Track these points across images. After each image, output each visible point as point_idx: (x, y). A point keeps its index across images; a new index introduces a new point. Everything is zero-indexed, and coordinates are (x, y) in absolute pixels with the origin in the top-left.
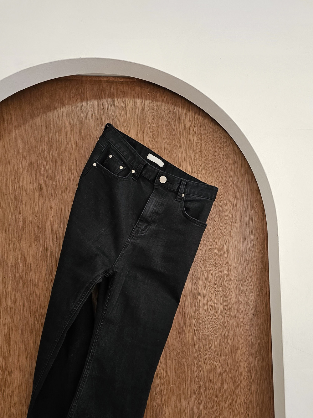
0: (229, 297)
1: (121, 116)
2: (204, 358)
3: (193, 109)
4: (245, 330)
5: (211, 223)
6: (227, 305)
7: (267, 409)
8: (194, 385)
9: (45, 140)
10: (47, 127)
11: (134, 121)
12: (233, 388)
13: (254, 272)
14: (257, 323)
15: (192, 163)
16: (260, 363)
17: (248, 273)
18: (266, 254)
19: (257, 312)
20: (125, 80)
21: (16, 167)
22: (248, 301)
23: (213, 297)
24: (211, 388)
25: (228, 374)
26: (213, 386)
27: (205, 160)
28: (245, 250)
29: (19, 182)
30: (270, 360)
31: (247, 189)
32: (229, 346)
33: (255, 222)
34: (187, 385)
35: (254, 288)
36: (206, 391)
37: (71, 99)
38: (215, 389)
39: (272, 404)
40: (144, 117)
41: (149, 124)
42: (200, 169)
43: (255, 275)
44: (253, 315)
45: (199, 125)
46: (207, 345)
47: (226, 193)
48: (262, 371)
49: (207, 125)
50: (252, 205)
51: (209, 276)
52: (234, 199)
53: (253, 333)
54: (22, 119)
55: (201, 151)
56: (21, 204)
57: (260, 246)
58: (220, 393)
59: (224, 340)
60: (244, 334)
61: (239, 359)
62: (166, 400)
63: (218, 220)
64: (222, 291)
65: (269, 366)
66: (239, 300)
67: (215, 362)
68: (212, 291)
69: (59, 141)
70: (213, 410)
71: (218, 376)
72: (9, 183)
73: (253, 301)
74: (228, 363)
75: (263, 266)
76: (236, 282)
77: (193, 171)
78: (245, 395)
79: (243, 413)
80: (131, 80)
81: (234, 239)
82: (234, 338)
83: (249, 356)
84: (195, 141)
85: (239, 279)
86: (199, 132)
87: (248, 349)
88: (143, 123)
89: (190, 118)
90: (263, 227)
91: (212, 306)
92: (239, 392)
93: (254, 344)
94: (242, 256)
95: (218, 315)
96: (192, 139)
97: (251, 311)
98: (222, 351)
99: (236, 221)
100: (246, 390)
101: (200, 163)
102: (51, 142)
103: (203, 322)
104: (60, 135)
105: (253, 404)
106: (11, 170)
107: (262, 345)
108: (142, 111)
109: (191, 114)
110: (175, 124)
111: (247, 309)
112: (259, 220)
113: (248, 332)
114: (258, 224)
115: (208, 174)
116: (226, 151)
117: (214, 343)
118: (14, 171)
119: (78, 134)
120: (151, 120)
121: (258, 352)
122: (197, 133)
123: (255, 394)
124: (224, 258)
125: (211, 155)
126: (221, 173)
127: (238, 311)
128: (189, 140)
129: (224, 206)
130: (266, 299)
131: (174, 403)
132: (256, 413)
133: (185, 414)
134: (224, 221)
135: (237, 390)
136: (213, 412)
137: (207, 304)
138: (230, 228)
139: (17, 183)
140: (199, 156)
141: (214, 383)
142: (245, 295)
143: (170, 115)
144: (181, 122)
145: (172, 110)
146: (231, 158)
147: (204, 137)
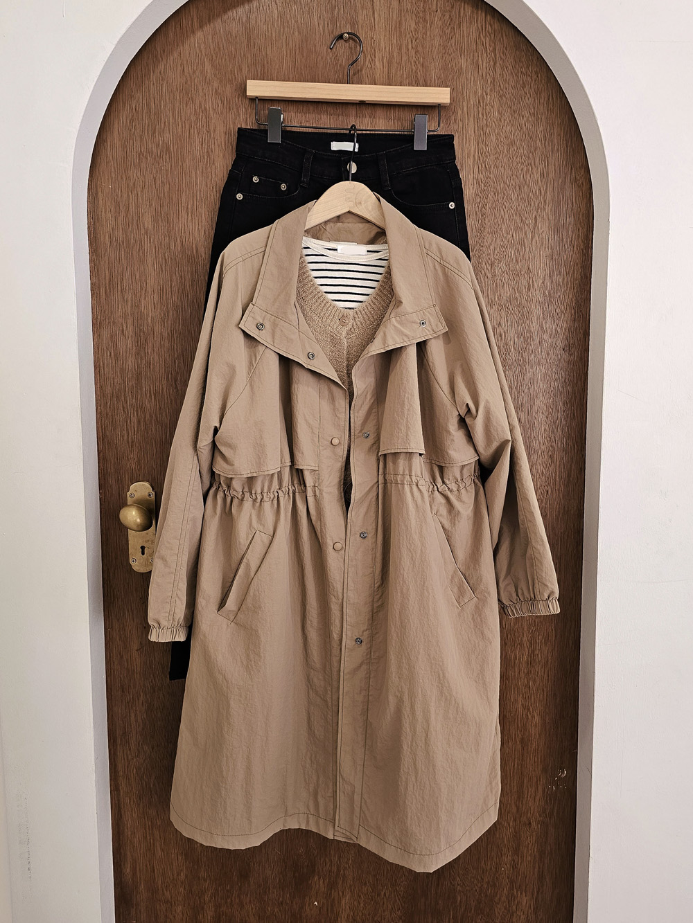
0: (527, 322)
1: (366, 20)
3: (483, 8)
4: (549, 372)
5: (505, 203)
6: (523, 334)
10: (249, 40)
11: (386, 29)
13: (569, 283)
14: (569, 362)
15: (479, 102)
16: (569, 419)
17: (559, 284)
19: (569, 345)
21: (203, 107)
22: (556, 329)
23: (502, 322)
27: (501, 97)
28: (557, 249)
29: (208, 132)
31: (567, 147)
33: (576, 202)
35: (567, 308)
40: (403, 21)
41: (411, 35)
42: (492, 111)
43: (571, 288)
44: (563, 350)
45: (491, 36)
47: (533, 154)
48: (571, 432)
49: (506, 35)
50: (572, 174)
51: (498, 289)
52: (545, 163)
53: (562, 377)
54: (208, 25)
55: (494, 81)
57: (581, 243)
59: (517, 385)
60: (547, 378)
61: (537, 414)
63: (518, 199)
64: (516, 312)
66: (542, 328)
68: (502, 312)
72: (194, 132)
73: (565, 329)
74: (521, 417)
75: (585, 274)
76: (539, 298)
77: (481, 116)
78: (544, 465)
79: (539, 487)
81: (540, 231)
82: (532, 382)
83: (552, 409)
84: (484, 64)
85: (544, 293)
86: (491, 49)
87: (551, 400)
88: (400, 32)
89: (477, 23)
91: (500, 336)
92: (535, 459)
93: (561, 393)
94: (552, 258)
96: (480, 60)
97: (560, 344)
99: (545, 201)
100: (546, 457)
101: (491, 101)
102: (256, 66)
104: (268, 53)
105: (555, 477)
106: (196, 110)
107: (575, 394)
108: (400, 11)
110: (453, 34)
111: (555, 340)
112: (583, 199)
113: (554, 374)
114: (581, 206)
115: (504, 120)
116: (535, 81)
118: (201, 114)
119: (298, 51)
120: (413, 25)
121: (567, 404)
122: (488, 49)
123: (558, 463)
124: (523, 261)
125: (510, 87)
126: (525, 119)
127: (540, 344)
128: (474, 61)
129: (528, 176)
132: (559, 490)
134: (526, 200)
138: (535, 213)
139: (205, 134)
140: (491, 90)
142: (552, 319)
143: (445, 18)
144: (463, 31)
145: (448, 9)
146: (543, 94)
147: (500, 57)
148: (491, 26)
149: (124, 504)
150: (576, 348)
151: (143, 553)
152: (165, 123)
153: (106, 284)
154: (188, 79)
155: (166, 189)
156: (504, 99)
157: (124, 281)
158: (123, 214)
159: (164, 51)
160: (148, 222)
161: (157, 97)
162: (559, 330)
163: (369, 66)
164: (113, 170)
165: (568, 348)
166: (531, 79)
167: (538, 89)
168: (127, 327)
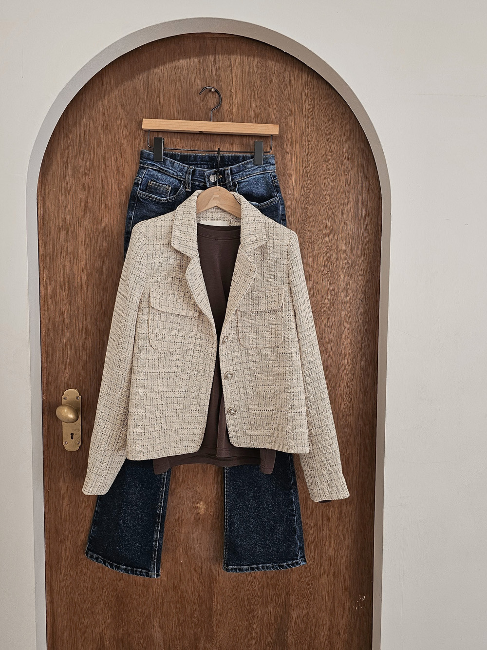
0: (337, 282)
1: (227, 78)
4: (352, 316)
6: (334, 290)
10: (148, 92)
11: (240, 85)
13: (366, 255)
14: (366, 309)
15: (303, 133)
16: (366, 349)
19: (366, 298)
21: (117, 137)
22: (356, 287)
23: (319, 282)
27: (318, 130)
29: (120, 153)
31: (364, 163)
33: (370, 200)
35: (364, 272)
40: (252, 79)
41: (257, 88)
43: (366, 258)
44: (362, 301)
45: (312, 90)
48: (368, 357)
49: (321, 89)
50: (367, 182)
51: (316, 259)
52: (349, 174)
53: (360, 319)
54: (121, 84)
55: (314, 119)
57: (374, 229)
59: (330, 325)
60: (351, 320)
61: (344, 344)
64: (329, 276)
66: (347, 286)
68: (319, 275)
72: (111, 154)
73: (363, 286)
76: (345, 266)
77: (304, 143)
78: (349, 380)
79: (345, 396)
81: (346, 220)
82: (340, 322)
83: (354, 341)
84: (307, 108)
85: (348, 262)
86: (311, 98)
87: (353, 335)
88: (250, 87)
89: (302, 80)
91: (318, 291)
92: (343, 376)
93: (360, 330)
94: (353, 239)
96: (304, 105)
97: (360, 297)
99: (348, 200)
100: (350, 374)
101: (312, 133)
102: (152, 109)
104: (161, 101)
105: (357, 389)
106: (112, 139)
107: (370, 331)
108: (249, 73)
109: (304, 76)
110: (285, 88)
111: (356, 294)
113: (355, 317)
114: (373, 203)
116: (341, 119)
118: (116, 141)
119: (181, 100)
120: (258, 82)
121: (365, 338)
122: (309, 98)
123: (359, 379)
125: (324, 123)
126: (335, 145)
127: (346, 296)
128: (300, 106)
130: (377, 285)
132: (359, 397)
138: (342, 208)
139: (118, 154)
140: (311, 126)
142: (354, 280)
143: (280, 77)
144: (292, 86)
145: (282, 71)
146: (347, 128)
147: (318, 103)
148: (312, 83)
149: (60, 404)
150: (370, 299)
151: (72, 438)
152: (91, 147)
153: (50, 254)
154: (107, 118)
155: (92, 192)
156: (320, 131)
157: (63, 253)
158: (62, 208)
159: (91, 100)
160: (79, 213)
161: (86, 131)
162: (358, 287)
163: (229, 109)
164: (56, 178)
165: (365, 300)
166: (339, 117)
167: (344, 125)
168: (64, 284)
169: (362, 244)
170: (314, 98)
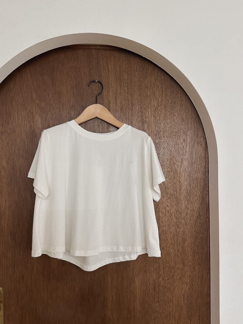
0: (180, 205)
1: (105, 74)
2: (163, 246)
3: (157, 70)
4: (191, 228)
5: (168, 153)
6: (179, 210)
7: (205, 281)
8: (155, 264)
9: (51, 92)
10: (53, 82)
11: (114, 78)
12: (182, 266)
13: (198, 187)
14: (200, 223)
15: (156, 110)
16: (201, 250)
17: (194, 188)
18: (207, 175)
19: (200, 215)
20: (107, 48)
21: (31, 112)
22: (193, 207)
23: (169, 205)
24: (167, 267)
25: (179, 257)
26: (169, 265)
27: (165, 107)
28: (192, 172)
29: (33, 122)
30: (208, 248)
31: (195, 128)
32: (180, 238)
33: (200, 152)
34: (151, 265)
35: (198, 198)
36: (164, 268)
37: (70, 62)
38: (170, 268)
39: (209, 278)
40: (122, 75)
41: (125, 81)
42: (161, 113)
43: (199, 189)
44: (197, 217)
45: (161, 82)
46: (165, 237)
47: (180, 131)
48: (203, 256)
49: (167, 81)
50: (198, 140)
51: (167, 190)
52: (186, 135)
53: (197, 230)
54: (35, 77)
55: (162, 100)
56: (36, 138)
57: (203, 170)
58: (173, 270)
59: (177, 235)
60: (191, 230)
61: (187, 248)
62: (137, 274)
63: (174, 151)
64: (175, 201)
65: (207, 252)
66: (187, 207)
67: (170, 249)
68: (169, 201)
69: (61, 93)
70: (168, 281)
71: (172, 259)
72: (27, 123)
73: (197, 208)
74: (179, 250)
75: (205, 183)
76: (185, 194)
77: (156, 115)
78: (191, 272)
79: (189, 283)
80: (113, 48)
81: (184, 164)
82: (184, 233)
83: (194, 245)
84: (158, 93)
85: (187, 192)
86: (161, 87)
87: (193, 241)
88: (121, 80)
89: (154, 76)
90: (206, 156)
91: (168, 211)
92: (187, 270)
93: (197, 237)
94: (190, 176)
95: (172, 217)
96: (156, 92)
97: (196, 215)
98: (175, 241)
99: (186, 152)
101: (161, 109)
103: (162, 221)
105: (196, 277)
106: (28, 113)
107: (204, 238)
108: (120, 71)
109: (156, 74)
110: (144, 80)
111: (193, 213)
112: (203, 150)
113: (194, 229)
114: (202, 154)
115: (167, 117)
116: (180, 100)
117: (169, 236)
118: (30, 114)
119: (75, 88)
120: (126, 77)
121: (200, 243)
122: (159, 87)
123: (197, 271)
124: (177, 178)
125: (169, 103)
126: (176, 116)
127: (187, 215)
128: (153, 92)
129: (178, 141)
130: (207, 207)
131: (142, 276)
132: (198, 284)
133: (150, 284)
134: (178, 151)
135: (185, 268)
136: (169, 282)
137: (165, 210)
138: (182, 156)
139: (32, 123)
140: (161, 105)
141: (169, 264)
142: (192, 203)
143: (140, 74)
144: (148, 80)
145: (141, 70)
146: (184, 105)
147: (165, 90)
148: (160, 77)
152: (14, 119)
154: (25, 99)
155: (13, 148)
156: (167, 108)
159: (14, 88)
161: (10, 107)
162: (195, 208)
163: (107, 94)
166: (178, 100)
167: (182, 104)
169: (196, 179)
170: (162, 87)
